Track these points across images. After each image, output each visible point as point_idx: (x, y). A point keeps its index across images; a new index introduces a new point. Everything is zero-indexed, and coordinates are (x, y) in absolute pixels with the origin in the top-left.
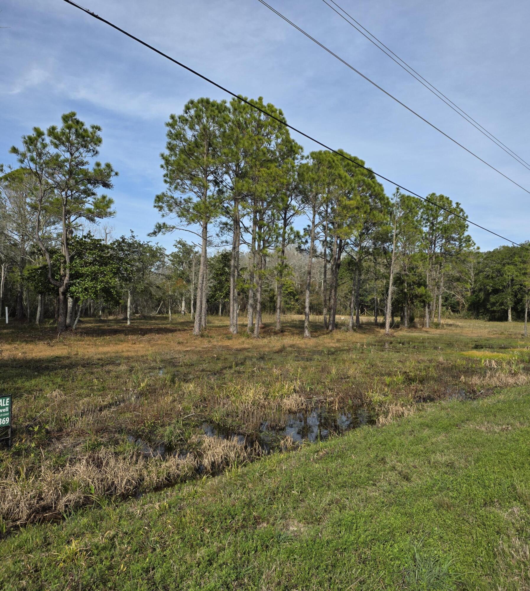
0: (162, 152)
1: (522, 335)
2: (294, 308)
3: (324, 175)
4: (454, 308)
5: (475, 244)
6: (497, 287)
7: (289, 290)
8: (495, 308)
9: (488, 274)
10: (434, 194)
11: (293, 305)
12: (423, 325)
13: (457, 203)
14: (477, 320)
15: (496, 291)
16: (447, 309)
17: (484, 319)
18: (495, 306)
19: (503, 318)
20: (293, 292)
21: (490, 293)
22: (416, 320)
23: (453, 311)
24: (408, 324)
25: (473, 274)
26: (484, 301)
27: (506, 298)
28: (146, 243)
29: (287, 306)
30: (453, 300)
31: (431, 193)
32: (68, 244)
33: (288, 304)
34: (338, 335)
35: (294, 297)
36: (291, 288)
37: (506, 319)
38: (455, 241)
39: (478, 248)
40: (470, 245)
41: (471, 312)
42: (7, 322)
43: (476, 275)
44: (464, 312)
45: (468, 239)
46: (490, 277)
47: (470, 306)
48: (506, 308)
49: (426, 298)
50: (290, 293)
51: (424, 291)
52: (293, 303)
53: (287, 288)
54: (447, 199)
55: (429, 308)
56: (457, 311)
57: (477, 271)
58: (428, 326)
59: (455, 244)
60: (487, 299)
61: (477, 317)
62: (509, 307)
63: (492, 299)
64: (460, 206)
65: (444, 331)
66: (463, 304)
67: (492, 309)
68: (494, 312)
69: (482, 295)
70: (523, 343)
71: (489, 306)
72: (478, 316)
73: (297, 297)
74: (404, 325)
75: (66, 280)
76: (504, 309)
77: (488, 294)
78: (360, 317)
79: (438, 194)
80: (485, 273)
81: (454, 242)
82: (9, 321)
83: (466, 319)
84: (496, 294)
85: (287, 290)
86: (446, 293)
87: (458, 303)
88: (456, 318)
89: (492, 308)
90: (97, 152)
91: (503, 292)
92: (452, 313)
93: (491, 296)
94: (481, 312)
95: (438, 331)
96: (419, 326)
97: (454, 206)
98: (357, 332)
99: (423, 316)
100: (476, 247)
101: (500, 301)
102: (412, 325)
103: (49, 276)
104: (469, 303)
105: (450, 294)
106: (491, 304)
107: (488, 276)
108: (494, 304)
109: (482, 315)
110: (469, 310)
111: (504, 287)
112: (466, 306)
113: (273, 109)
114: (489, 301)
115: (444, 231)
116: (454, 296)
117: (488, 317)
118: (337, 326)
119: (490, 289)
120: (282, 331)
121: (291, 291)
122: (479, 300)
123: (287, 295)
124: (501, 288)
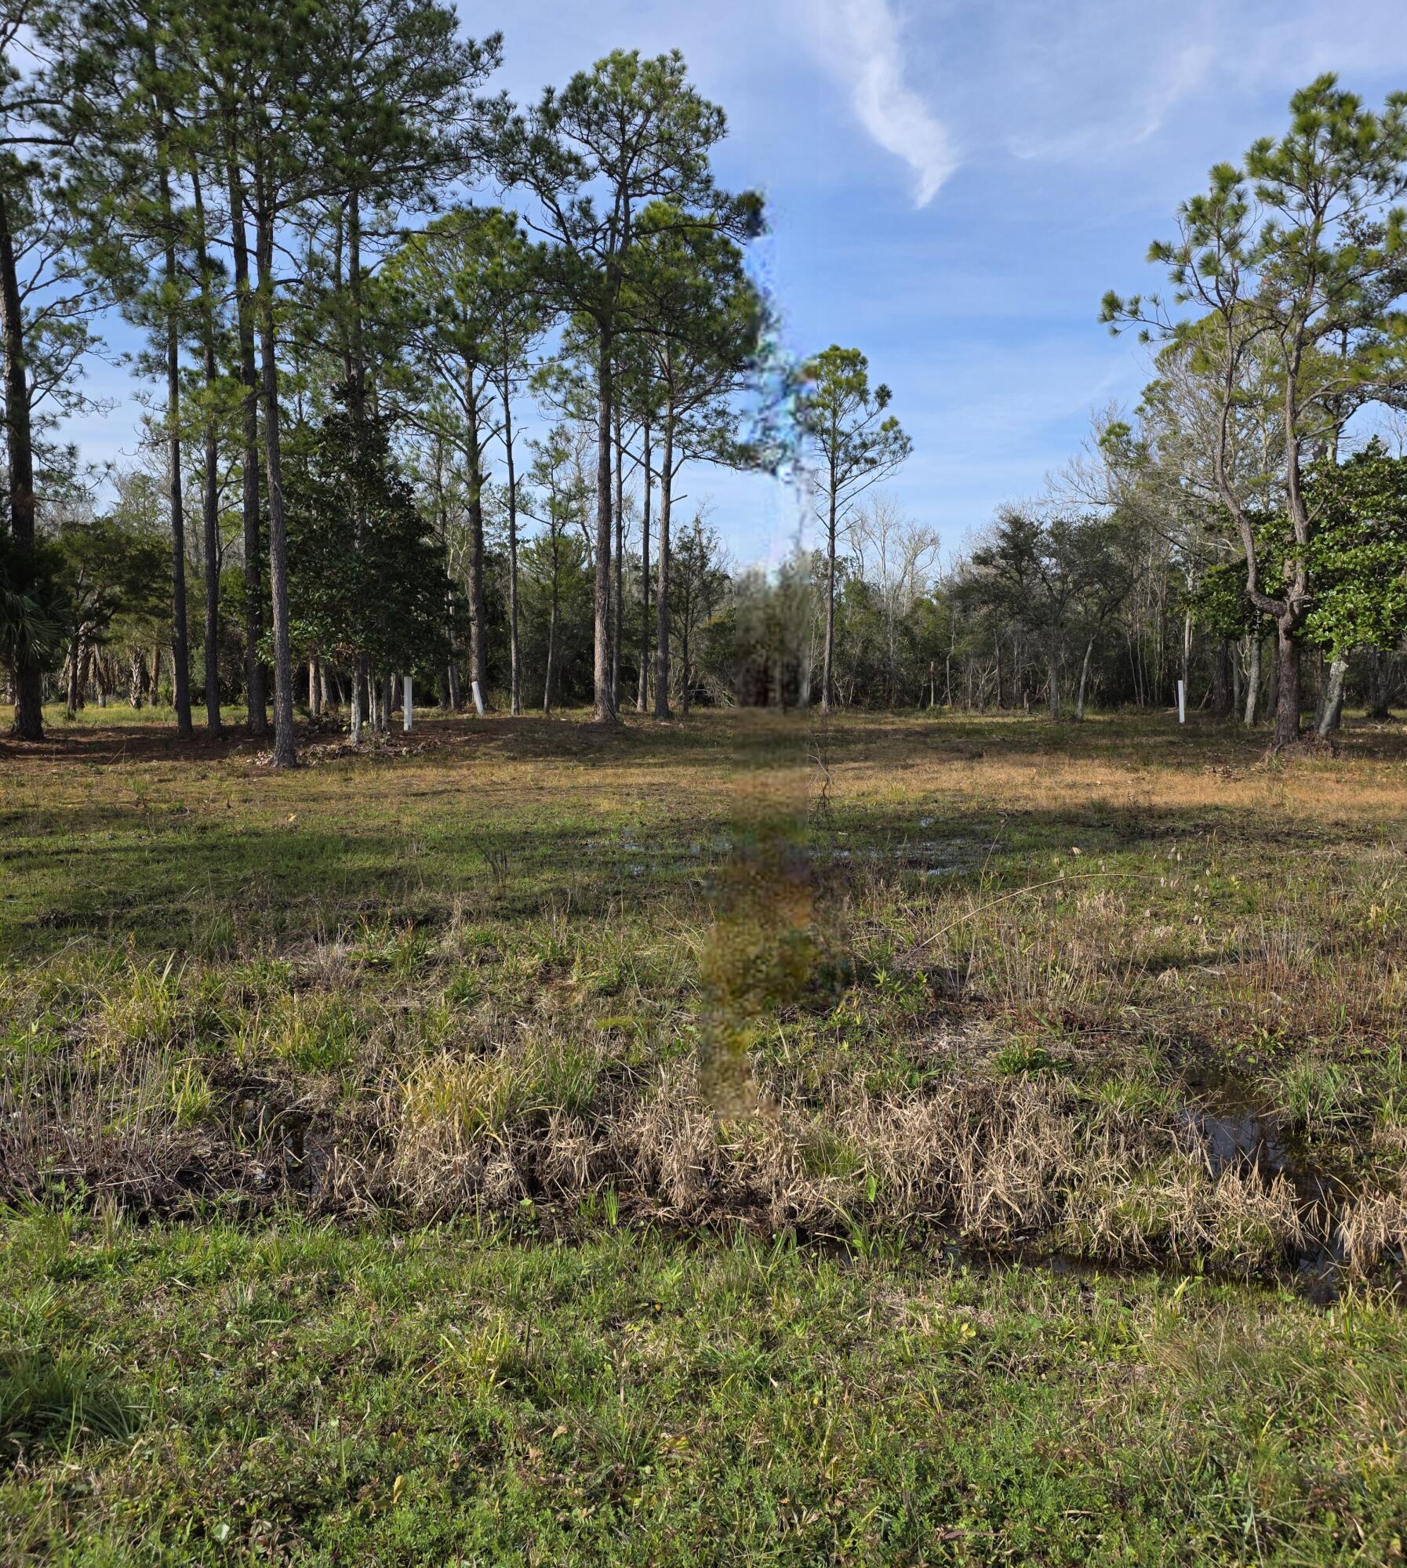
32: (1300, 487)
42: (1182, 719)
75: (1296, 593)
82: (1186, 715)
103: (1250, 586)
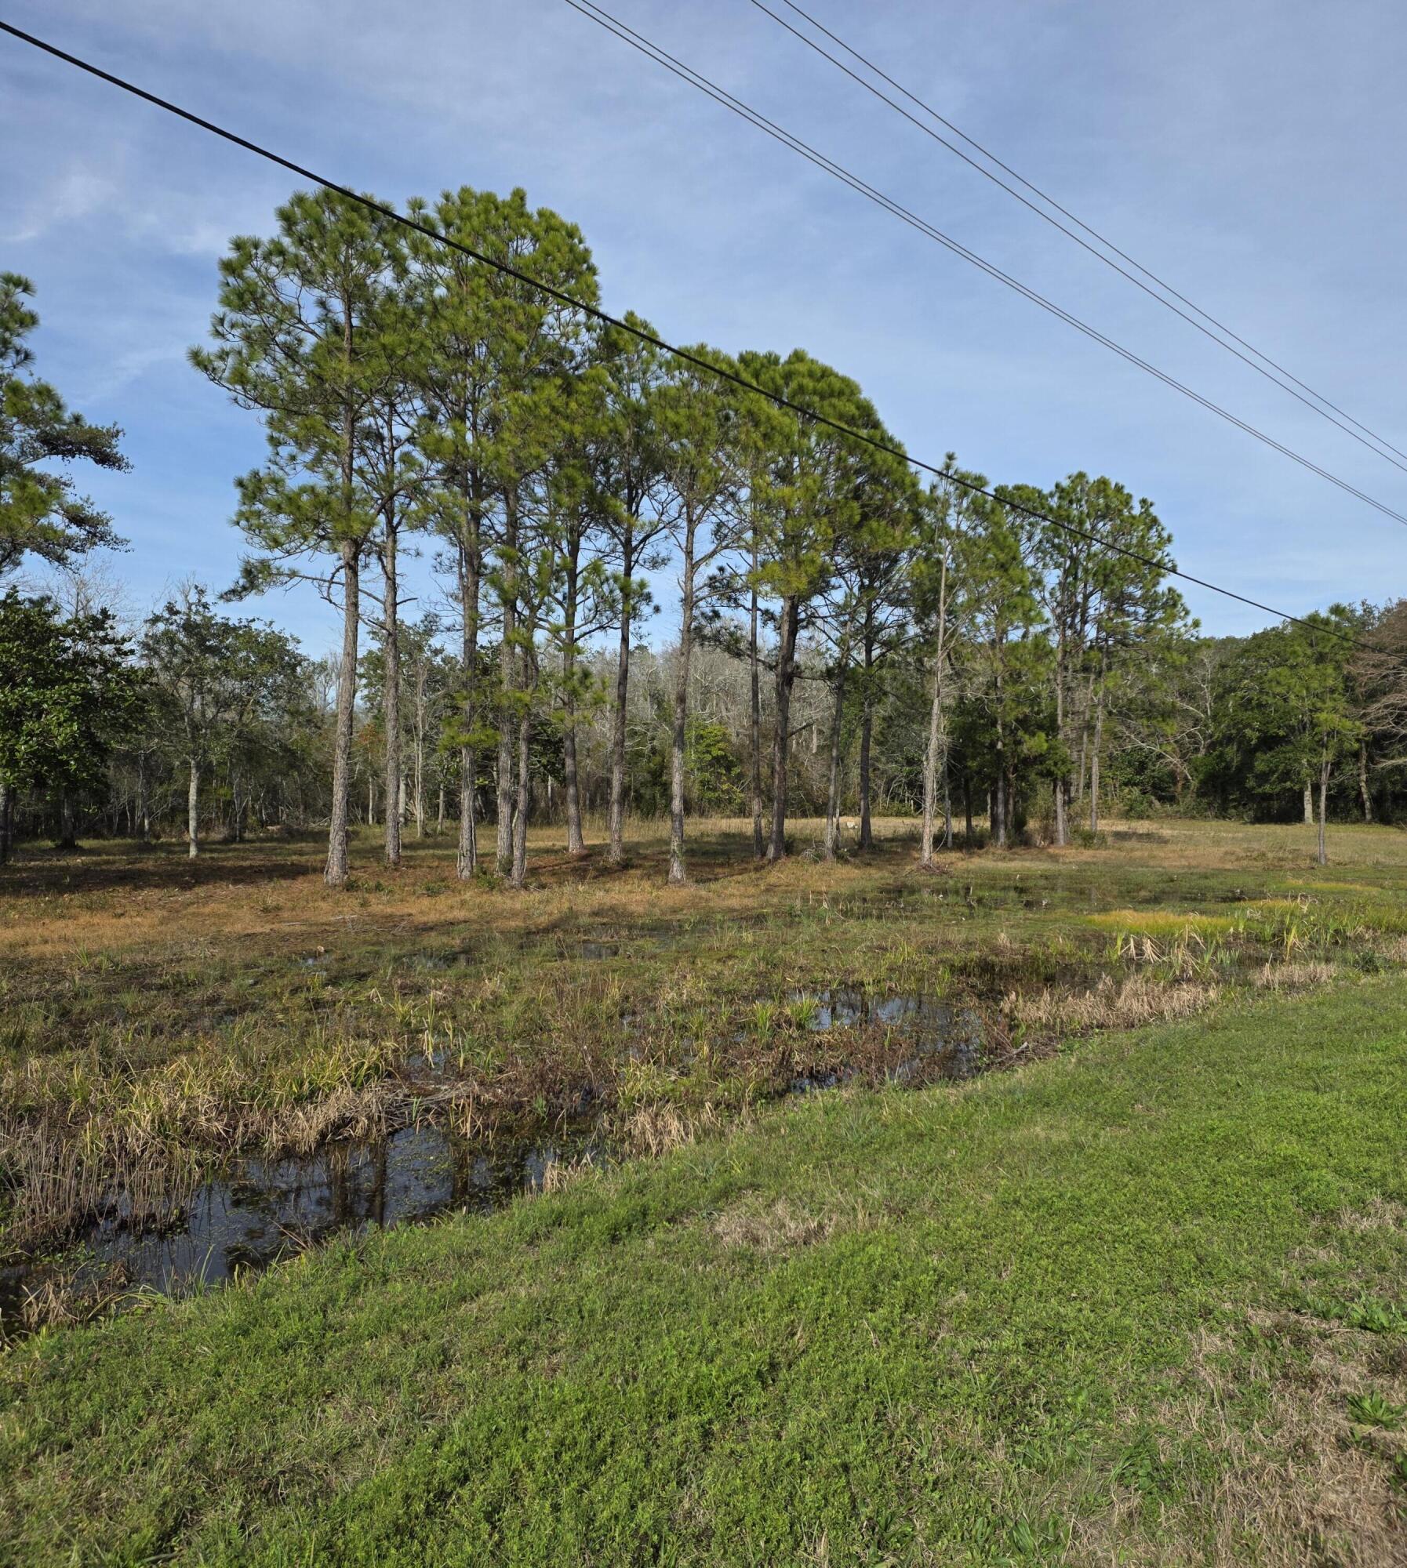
0: (195, 348)
1: (1314, 859)
2: (730, 801)
3: (706, 415)
4: (1163, 790)
5: (1187, 613)
6: (1273, 731)
7: (715, 752)
8: (1267, 788)
9: (1249, 695)
10: (1081, 476)
11: (728, 792)
12: (1050, 837)
13: (1144, 502)
14: (1222, 822)
15: (1269, 742)
16: (1144, 792)
17: (1240, 816)
18: (1267, 781)
19: (1291, 814)
20: (725, 757)
21: (1256, 749)
22: (1032, 825)
23: (1160, 799)
24: (1008, 837)
25: (1209, 699)
26: (1239, 769)
27: (1297, 760)
28: (244, 623)
29: (711, 795)
30: (1157, 769)
31: (1075, 472)
33: (714, 790)
34: (783, 873)
35: (728, 769)
36: (721, 745)
37: (1299, 817)
38: (1135, 604)
39: (1196, 624)
40: (1173, 618)
41: (1205, 800)
43: (1219, 698)
44: (1188, 799)
45: (1173, 600)
46: (1254, 702)
47: (1203, 783)
48: (1296, 787)
49: (1056, 764)
50: (717, 759)
51: (1045, 746)
52: (725, 787)
53: (709, 745)
54: (1119, 489)
55: (1066, 791)
56: (1172, 799)
57: (1221, 690)
58: (1062, 842)
59: (1136, 613)
60: (1246, 765)
61: (1223, 814)
62: (1305, 783)
63: (1260, 765)
64: (1152, 510)
65: (1103, 854)
66: (1186, 778)
67: (1260, 790)
68: (1267, 797)
69: (1231, 752)
70: (1301, 882)
71: (1251, 783)
72: (1225, 810)
73: (736, 770)
74: (997, 838)
76: (1291, 789)
77: (1249, 753)
78: (873, 821)
79: (1092, 478)
80: (1240, 694)
81: (1132, 609)
83: (1193, 817)
84: (1271, 749)
85: (709, 752)
86: (1141, 749)
87: (1172, 775)
88: (1168, 816)
89: (1260, 786)
90: (27, 356)
91: (1289, 742)
92: (1157, 804)
93: (1258, 754)
94: (1234, 800)
95: (1087, 855)
96: (1038, 840)
97: (1137, 510)
98: (847, 862)
99: (1049, 816)
100: (1189, 620)
101: (1281, 767)
102: (1020, 839)
104: (1201, 776)
105: (1151, 752)
106: (1256, 777)
107: (1250, 700)
108: (1263, 778)
109: (1235, 807)
110: (1201, 794)
111: (1292, 729)
112: (1194, 784)
113: (553, 222)
114: (1251, 768)
115: (1101, 578)
116: (1160, 756)
117: (1251, 813)
118: (789, 847)
119: (1253, 735)
120: (625, 866)
121: (721, 753)
122: (1228, 767)
123: (711, 764)
124: (1281, 733)
